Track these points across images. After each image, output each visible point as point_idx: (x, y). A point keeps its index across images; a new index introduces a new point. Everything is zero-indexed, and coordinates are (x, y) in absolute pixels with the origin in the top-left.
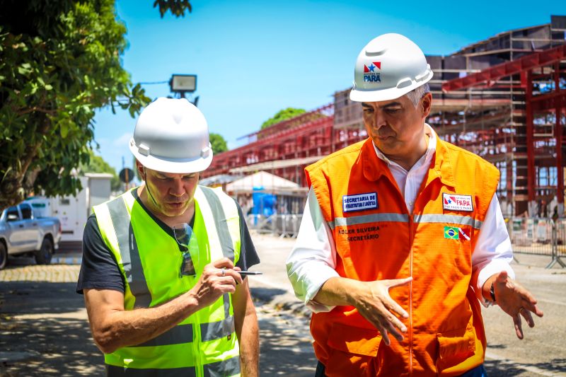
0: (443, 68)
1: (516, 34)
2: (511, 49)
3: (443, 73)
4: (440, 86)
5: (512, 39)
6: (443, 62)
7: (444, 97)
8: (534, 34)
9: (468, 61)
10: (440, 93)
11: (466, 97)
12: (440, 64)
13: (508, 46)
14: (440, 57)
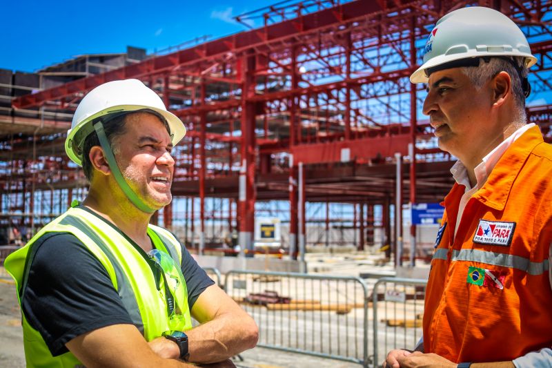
0: (13, 83)
1: (92, 58)
2: (86, 73)
3: (13, 89)
4: (9, 101)
5: (88, 64)
6: (14, 77)
7: (13, 114)
8: (110, 61)
9: (41, 79)
10: (10, 110)
11: (38, 117)
12: (11, 79)
13: (84, 70)
14: (11, 71)
